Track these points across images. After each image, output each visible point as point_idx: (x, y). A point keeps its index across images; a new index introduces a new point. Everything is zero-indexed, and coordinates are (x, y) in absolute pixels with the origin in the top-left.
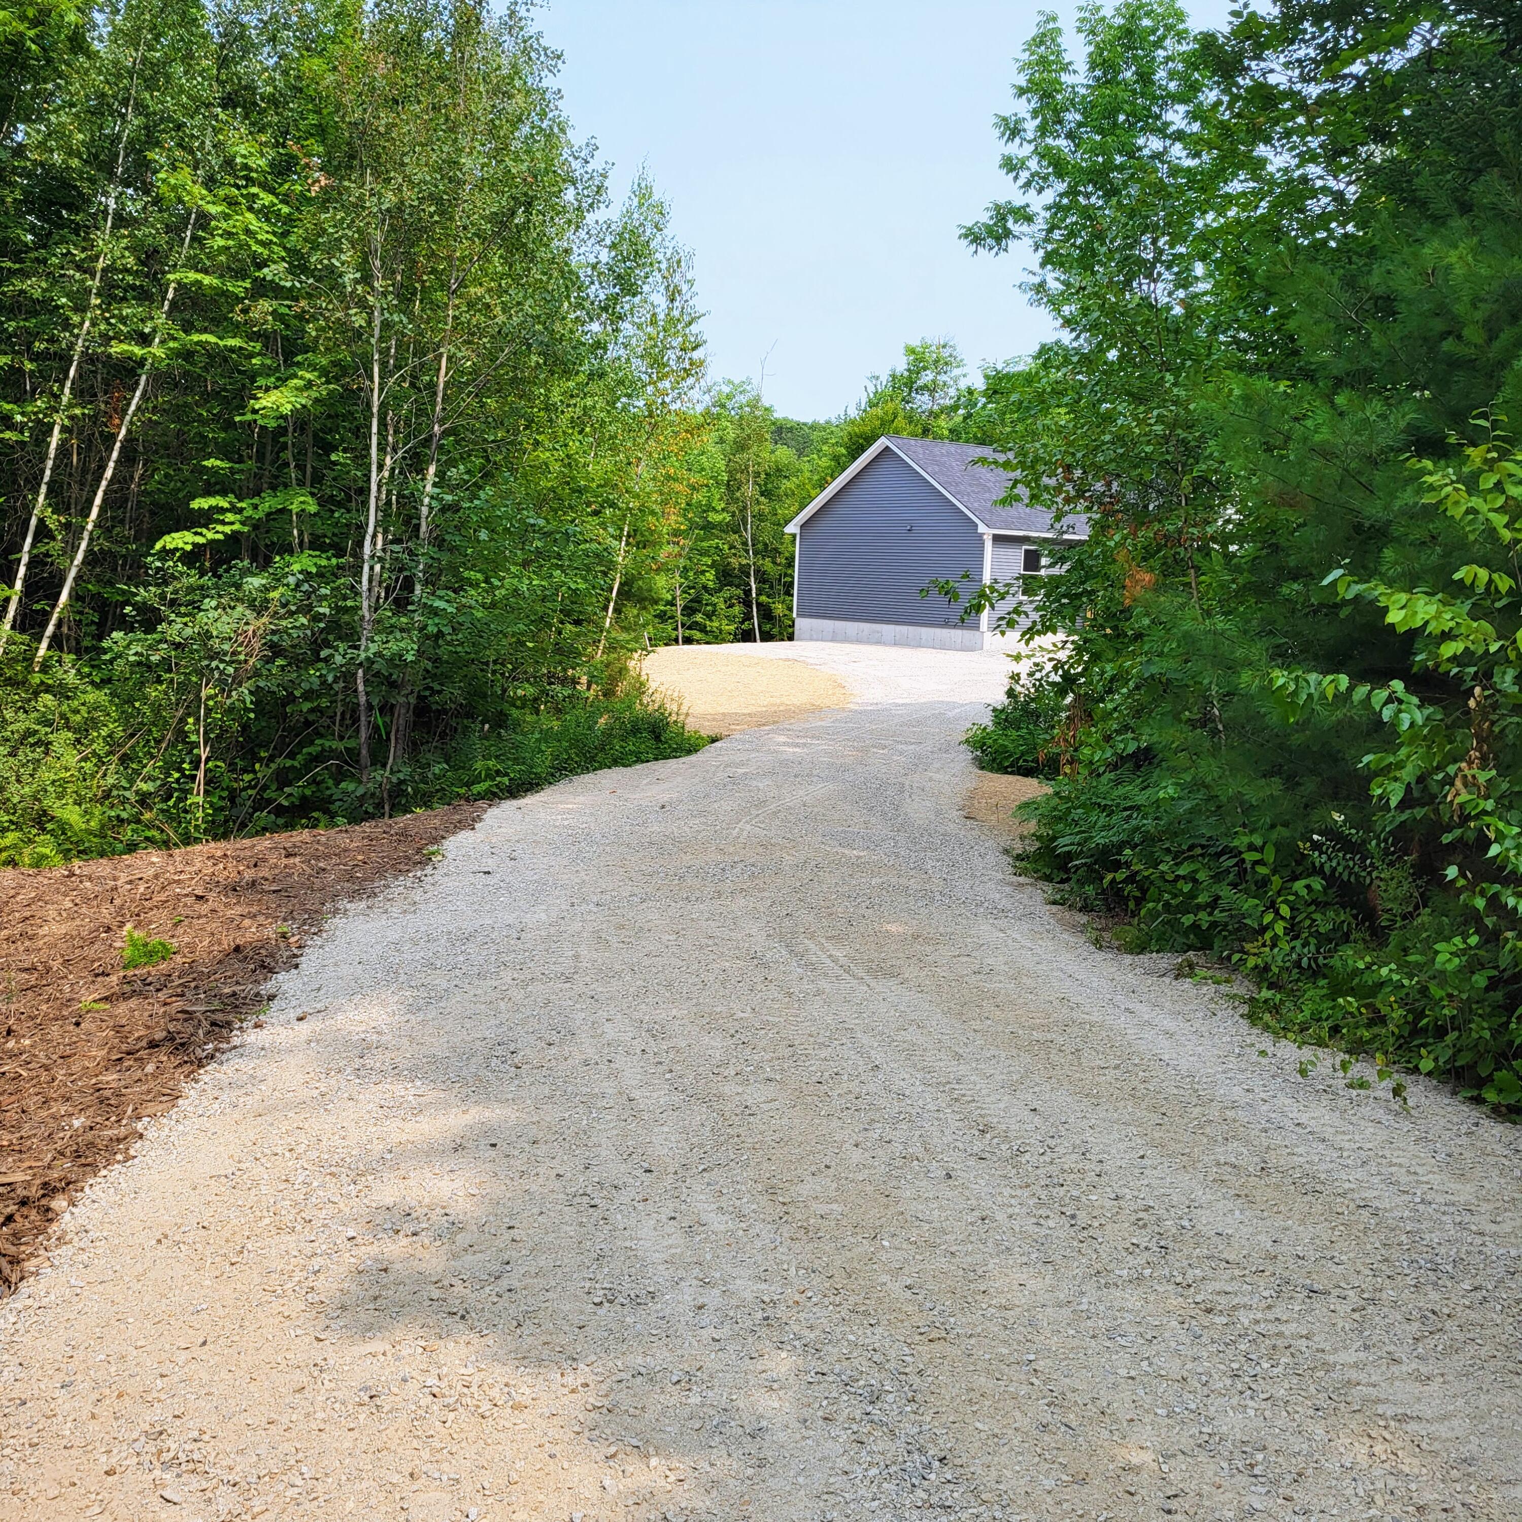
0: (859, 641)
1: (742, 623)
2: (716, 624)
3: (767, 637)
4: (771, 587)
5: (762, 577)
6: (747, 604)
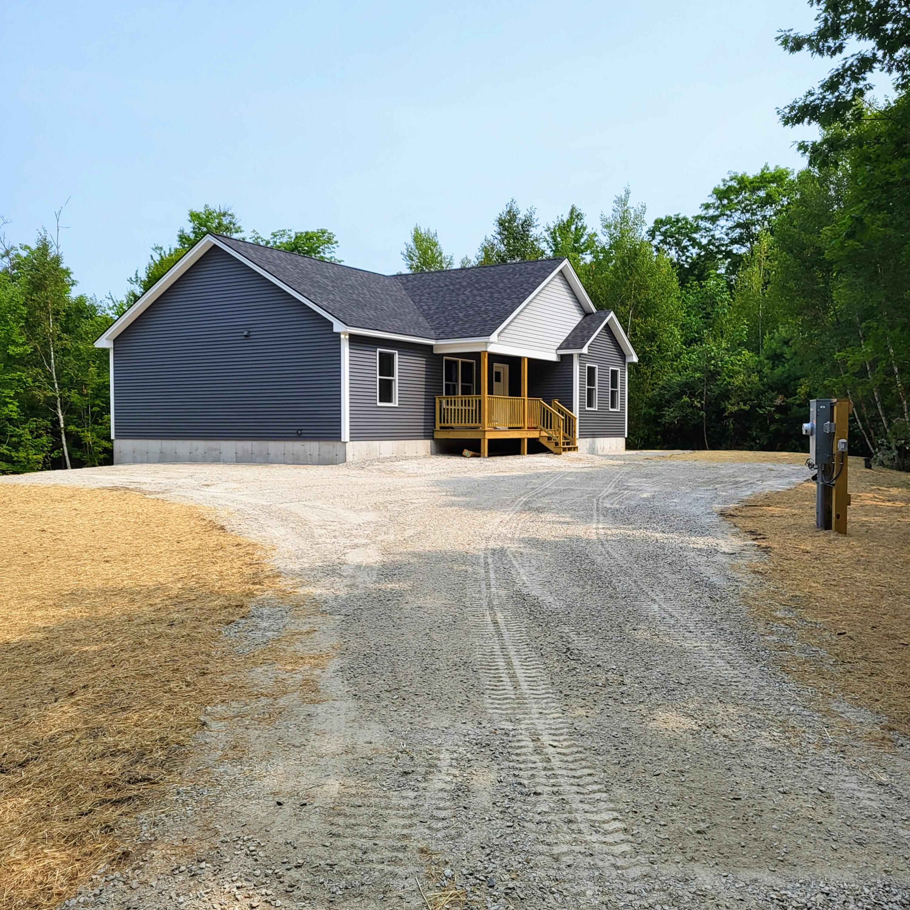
0: (192, 460)
1: (52, 451)
2: (22, 454)
3: (77, 464)
4: (80, 417)
5: (69, 408)
6: (55, 432)
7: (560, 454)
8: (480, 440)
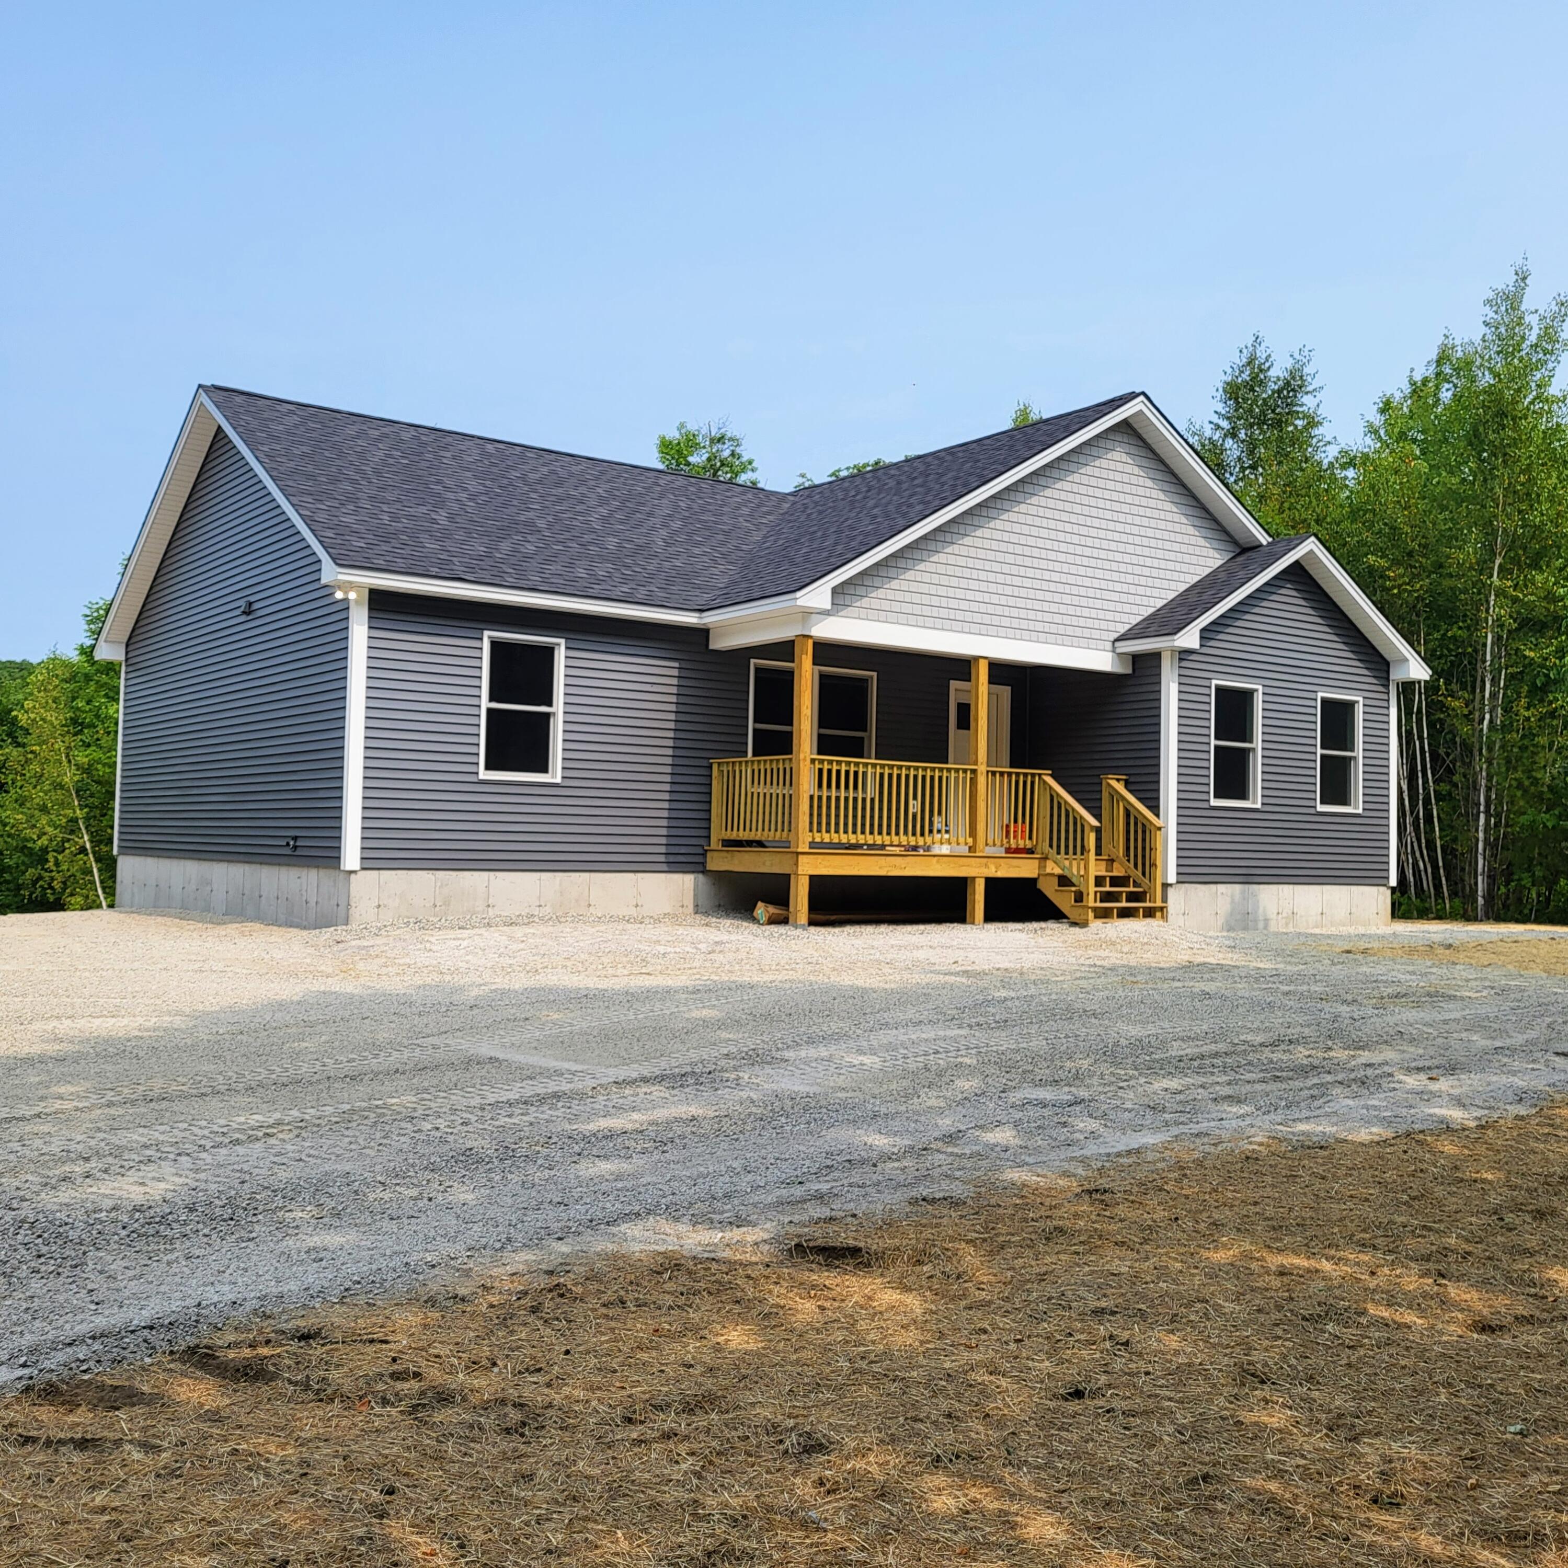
7: (1084, 924)
8: (787, 877)
